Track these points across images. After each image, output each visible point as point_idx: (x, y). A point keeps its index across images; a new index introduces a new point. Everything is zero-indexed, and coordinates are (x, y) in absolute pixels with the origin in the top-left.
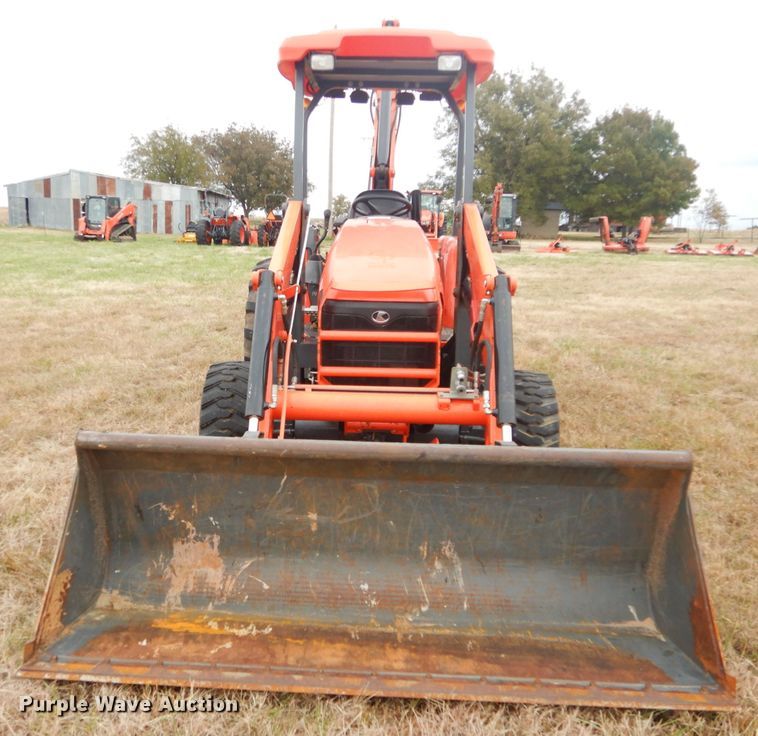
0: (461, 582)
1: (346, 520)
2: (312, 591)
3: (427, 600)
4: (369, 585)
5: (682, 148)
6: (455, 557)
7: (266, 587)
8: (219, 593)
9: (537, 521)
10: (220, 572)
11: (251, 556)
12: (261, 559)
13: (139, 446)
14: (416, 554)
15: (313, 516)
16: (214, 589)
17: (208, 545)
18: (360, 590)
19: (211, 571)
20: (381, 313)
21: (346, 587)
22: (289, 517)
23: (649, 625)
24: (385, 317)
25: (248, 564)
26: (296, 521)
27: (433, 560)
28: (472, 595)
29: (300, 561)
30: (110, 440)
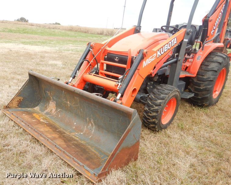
1: (74, 106)
3: (84, 132)
6: (94, 124)
7: (60, 116)
9: (110, 121)
11: (60, 109)
14: (86, 120)
15: (69, 103)
16: (52, 113)
17: (54, 103)
18: (74, 124)
20: (117, 58)
21: (72, 122)
22: (65, 101)
24: (117, 59)
27: (89, 123)
28: (94, 135)
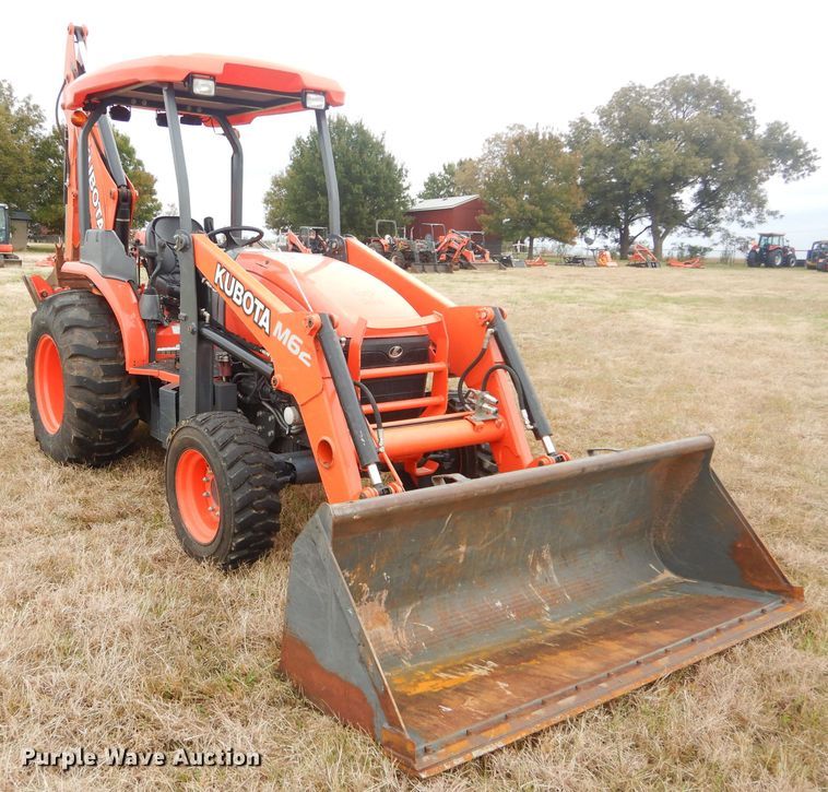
0: (555, 579)
1: (485, 546)
2: (466, 621)
3: (544, 601)
4: (502, 601)
5: (140, 163)
6: (549, 558)
7: (432, 629)
8: (399, 649)
9: (601, 512)
10: (389, 627)
11: (410, 604)
12: (419, 603)
13: (388, 510)
14: (525, 562)
15: (463, 548)
16: (392, 646)
17: (377, 602)
18: (497, 608)
19: (381, 629)
21: (486, 609)
22: (446, 555)
23: (667, 575)
24: (399, 351)
25: (409, 611)
26: (449, 557)
27: (536, 565)
28: (567, 587)
29: (447, 595)
30: (364, 508)
